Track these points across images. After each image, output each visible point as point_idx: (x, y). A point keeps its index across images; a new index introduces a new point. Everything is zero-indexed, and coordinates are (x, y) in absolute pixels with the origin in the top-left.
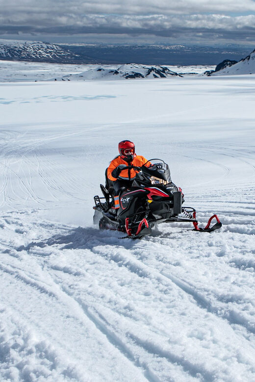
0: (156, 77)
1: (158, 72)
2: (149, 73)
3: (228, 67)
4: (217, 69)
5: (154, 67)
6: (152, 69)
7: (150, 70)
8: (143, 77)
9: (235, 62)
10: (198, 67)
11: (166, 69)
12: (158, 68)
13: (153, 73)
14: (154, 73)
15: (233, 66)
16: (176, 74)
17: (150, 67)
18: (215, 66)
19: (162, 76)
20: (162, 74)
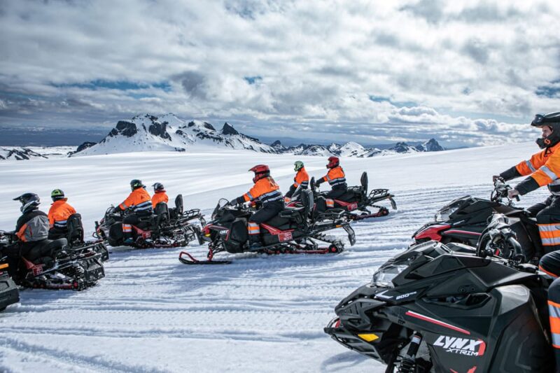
0: (18, 159)
1: (20, 153)
2: (10, 155)
3: (88, 148)
4: (79, 150)
5: (16, 148)
6: (14, 151)
7: (11, 153)
8: (4, 159)
9: (94, 144)
10: (63, 147)
11: (29, 150)
12: (20, 149)
13: (14, 154)
14: (16, 155)
15: (92, 147)
16: (40, 155)
17: (11, 148)
18: (77, 147)
19: (25, 158)
20: (24, 155)
